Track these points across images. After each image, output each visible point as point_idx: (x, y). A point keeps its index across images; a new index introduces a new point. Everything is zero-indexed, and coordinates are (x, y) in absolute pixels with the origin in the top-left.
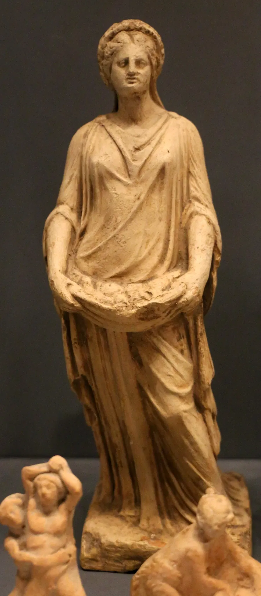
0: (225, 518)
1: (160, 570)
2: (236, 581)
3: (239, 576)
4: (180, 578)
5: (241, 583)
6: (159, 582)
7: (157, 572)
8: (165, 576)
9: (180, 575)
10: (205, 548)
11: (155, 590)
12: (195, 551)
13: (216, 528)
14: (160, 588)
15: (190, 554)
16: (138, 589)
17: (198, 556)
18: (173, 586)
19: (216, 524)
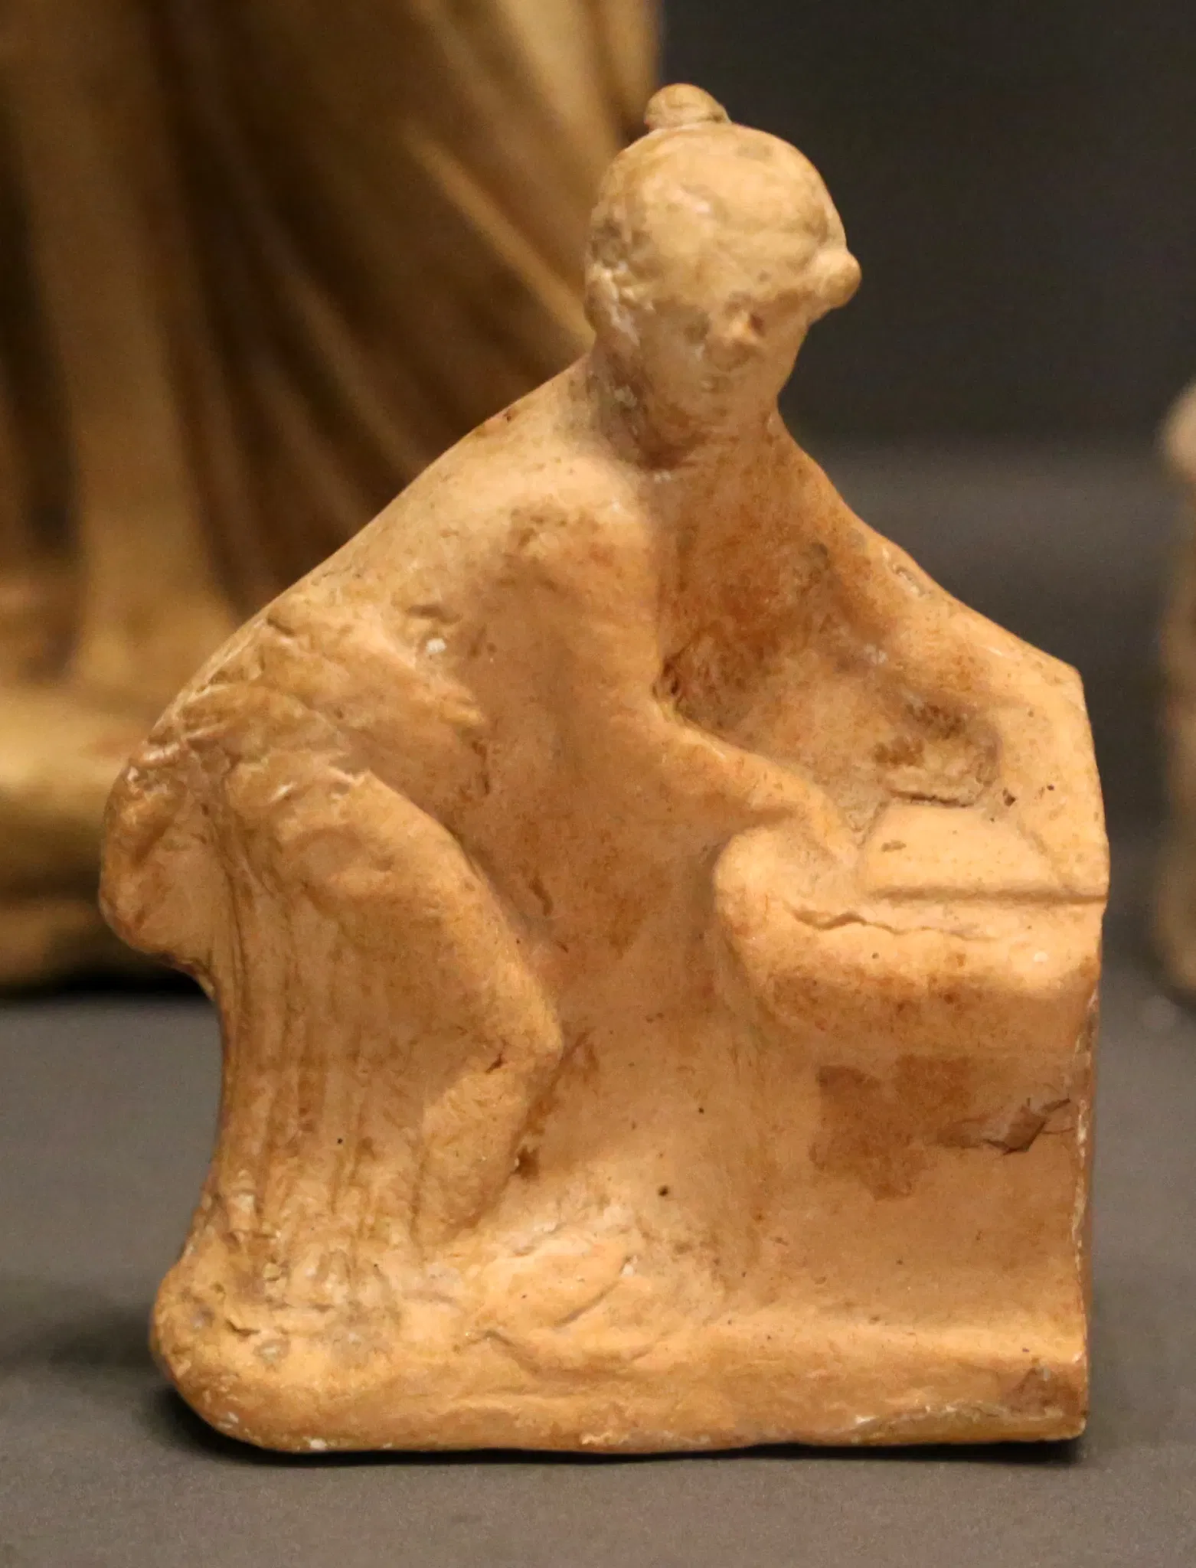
0: (803, 263)
1: (333, 679)
2: (868, 766)
3: (886, 734)
4: (474, 741)
5: (906, 777)
6: (322, 766)
7: (307, 698)
8: (358, 720)
9: (473, 716)
10: (652, 502)
11: (291, 827)
12: (588, 524)
13: (738, 329)
14: (332, 813)
15: (545, 545)
16: (159, 855)
17: (602, 556)
18: (422, 802)
19: (732, 308)
